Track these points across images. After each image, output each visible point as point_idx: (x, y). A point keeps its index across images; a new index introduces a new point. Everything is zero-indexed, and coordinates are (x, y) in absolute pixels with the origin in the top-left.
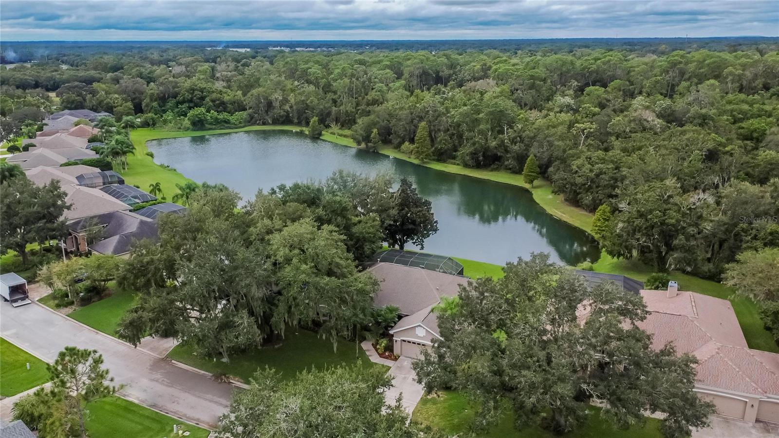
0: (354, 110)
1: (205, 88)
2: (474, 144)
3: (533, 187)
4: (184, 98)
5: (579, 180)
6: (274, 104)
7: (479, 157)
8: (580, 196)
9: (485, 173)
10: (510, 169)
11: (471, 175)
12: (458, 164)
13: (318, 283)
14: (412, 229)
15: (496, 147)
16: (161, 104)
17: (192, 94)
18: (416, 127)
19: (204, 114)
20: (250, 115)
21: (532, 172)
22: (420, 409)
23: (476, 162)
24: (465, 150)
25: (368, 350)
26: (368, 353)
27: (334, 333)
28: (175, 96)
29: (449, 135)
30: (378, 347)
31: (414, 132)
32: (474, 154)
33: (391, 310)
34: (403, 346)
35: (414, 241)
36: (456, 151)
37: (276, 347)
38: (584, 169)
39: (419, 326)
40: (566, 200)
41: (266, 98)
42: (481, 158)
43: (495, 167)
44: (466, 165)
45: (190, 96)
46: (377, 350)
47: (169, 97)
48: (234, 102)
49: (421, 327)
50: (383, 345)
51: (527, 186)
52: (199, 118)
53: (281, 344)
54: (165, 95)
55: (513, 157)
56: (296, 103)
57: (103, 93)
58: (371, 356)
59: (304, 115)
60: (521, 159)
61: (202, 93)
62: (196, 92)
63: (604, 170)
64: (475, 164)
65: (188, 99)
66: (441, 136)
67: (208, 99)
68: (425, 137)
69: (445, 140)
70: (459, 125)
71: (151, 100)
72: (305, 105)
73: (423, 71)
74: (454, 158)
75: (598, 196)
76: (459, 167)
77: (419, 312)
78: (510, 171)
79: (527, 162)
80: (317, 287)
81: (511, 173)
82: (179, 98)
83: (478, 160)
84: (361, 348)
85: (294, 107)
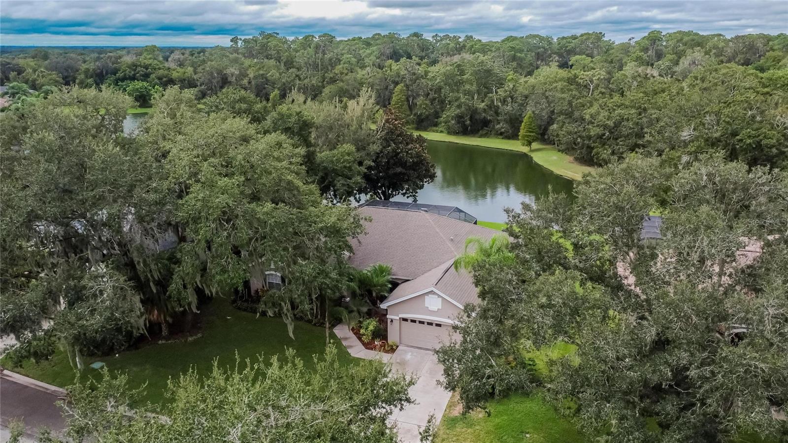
0: (320, 84)
1: (150, 65)
2: (459, 107)
3: (531, 151)
4: (125, 74)
5: (594, 131)
6: (229, 79)
7: (466, 121)
8: (595, 150)
9: (474, 139)
10: (501, 134)
11: (458, 142)
12: (441, 132)
13: (254, 213)
14: (400, 173)
15: (485, 109)
16: (98, 81)
17: (135, 70)
18: (391, 93)
19: (146, 88)
20: (202, 92)
21: (530, 132)
22: (445, 436)
23: (462, 127)
24: (451, 112)
25: (346, 339)
26: (344, 343)
27: (286, 307)
28: (115, 72)
29: (430, 100)
30: (362, 331)
31: (389, 100)
32: (459, 118)
33: (381, 271)
34: (403, 329)
35: (404, 191)
36: (438, 117)
37: (190, 339)
38: (601, 117)
39: (431, 292)
40: (576, 159)
41: (220, 72)
42: (468, 122)
43: (484, 133)
44: (451, 132)
45: (133, 73)
46: (360, 339)
47: (107, 74)
48: (184, 80)
49: (434, 293)
50: (371, 327)
51: (525, 149)
52: (140, 92)
53: (199, 335)
54: (102, 71)
55: (505, 120)
56: (255, 77)
57: (31, 71)
58: (351, 347)
59: (264, 91)
60: (515, 123)
61: (147, 69)
62: (139, 69)
63: (626, 117)
64: (461, 129)
65: (129, 76)
66: (420, 101)
67: (153, 76)
68: (402, 102)
69: (426, 104)
70: (440, 89)
71: (87, 77)
72: (264, 80)
73: (394, 51)
74: (436, 125)
75: (619, 149)
76: (442, 134)
77: (426, 274)
78: (501, 137)
79: (524, 121)
80: (251, 220)
81: (502, 139)
82: (120, 75)
83: (465, 125)
84: (333, 336)
85: (253, 83)
